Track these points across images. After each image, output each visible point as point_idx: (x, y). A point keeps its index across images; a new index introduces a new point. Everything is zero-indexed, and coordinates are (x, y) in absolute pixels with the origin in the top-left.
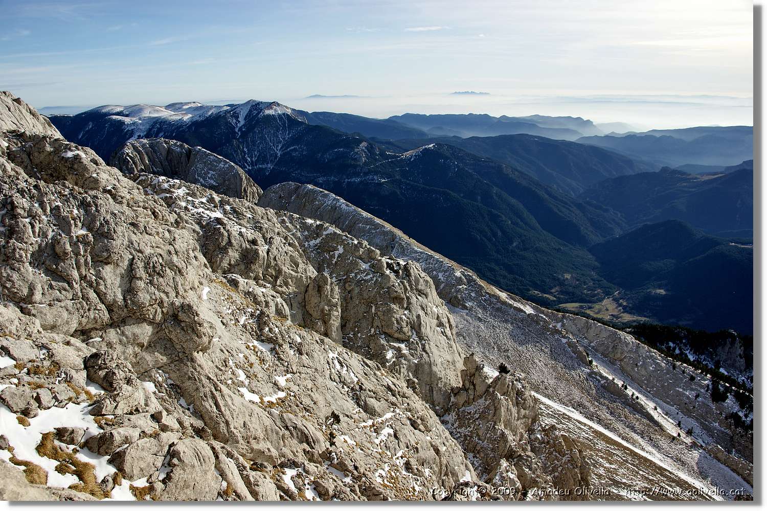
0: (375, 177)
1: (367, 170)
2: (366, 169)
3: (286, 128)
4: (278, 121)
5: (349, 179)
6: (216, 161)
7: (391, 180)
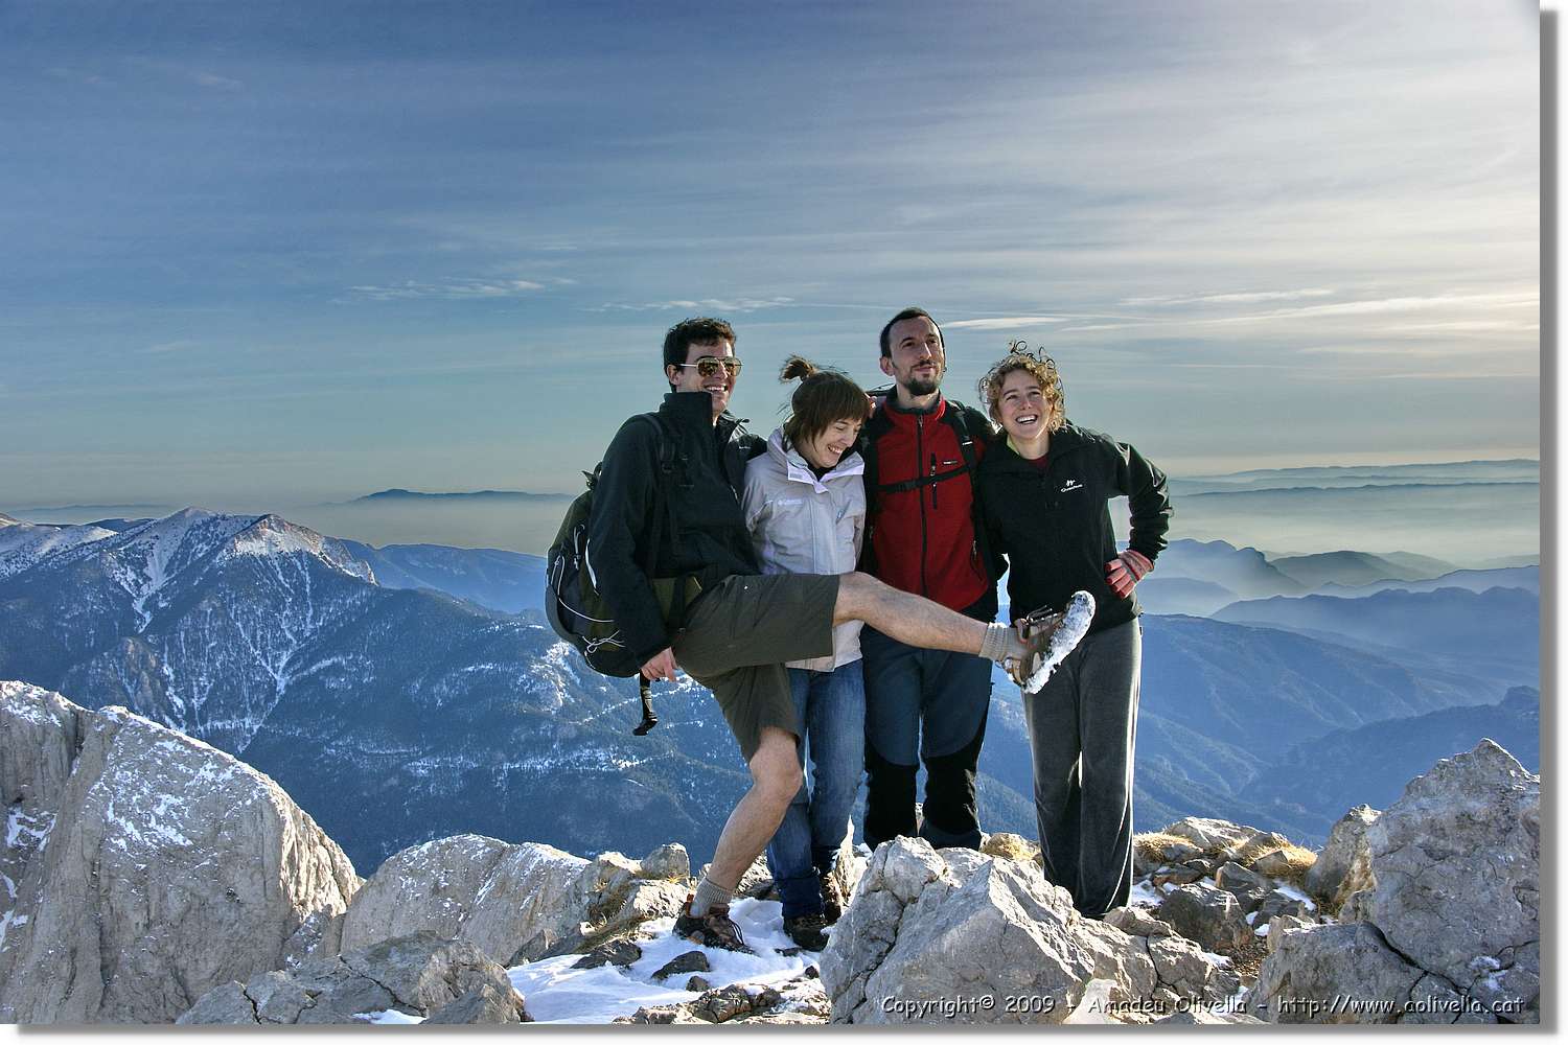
0: (601, 755)
1: (573, 733)
2: (569, 730)
3: (305, 600)
4: (281, 578)
5: (513, 761)
6: (184, 760)
7: (649, 763)
